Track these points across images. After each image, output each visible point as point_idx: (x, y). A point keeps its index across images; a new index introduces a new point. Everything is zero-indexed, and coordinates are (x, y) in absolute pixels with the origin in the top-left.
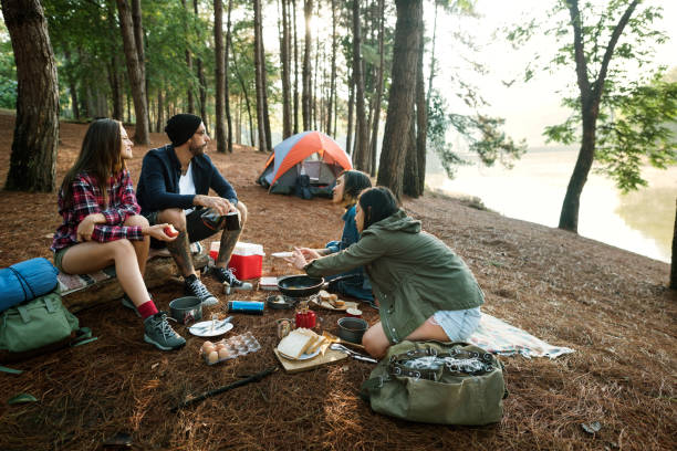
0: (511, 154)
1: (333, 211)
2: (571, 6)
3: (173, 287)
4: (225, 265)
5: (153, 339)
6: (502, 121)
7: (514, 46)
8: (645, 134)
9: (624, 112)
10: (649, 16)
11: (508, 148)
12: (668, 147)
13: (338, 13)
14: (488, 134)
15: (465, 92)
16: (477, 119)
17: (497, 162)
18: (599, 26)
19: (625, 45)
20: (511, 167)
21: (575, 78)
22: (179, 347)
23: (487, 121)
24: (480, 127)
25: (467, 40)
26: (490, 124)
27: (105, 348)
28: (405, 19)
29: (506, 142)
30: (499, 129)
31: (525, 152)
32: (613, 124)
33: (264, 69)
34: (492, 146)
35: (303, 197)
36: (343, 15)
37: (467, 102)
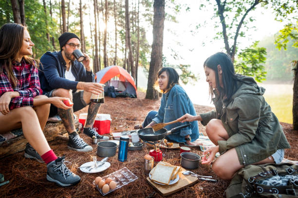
0: (194, 79)
1: (128, 102)
2: (221, 15)
3: (58, 141)
4: (91, 126)
5: (55, 179)
6: (189, 66)
7: (193, 35)
8: (253, 68)
9: (244, 59)
10: (251, 20)
11: (192, 77)
12: (262, 73)
13: (117, 20)
14: (184, 71)
15: (173, 54)
16: (179, 65)
17: (188, 83)
18: (232, 24)
19: (242, 32)
20: (194, 85)
21: (224, 45)
22: (76, 183)
23: (183, 66)
24: (181, 68)
25: (173, 32)
26: (185, 67)
27: (16, 189)
28: (158, 13)
29: (192, 75)
30: (188, 70)
31: (199, 79)
32: (240, 64)
33: (85, 43)
34: (186, 76)
35: (112, 97)
36: (119, 21)
37: (175, 58)
